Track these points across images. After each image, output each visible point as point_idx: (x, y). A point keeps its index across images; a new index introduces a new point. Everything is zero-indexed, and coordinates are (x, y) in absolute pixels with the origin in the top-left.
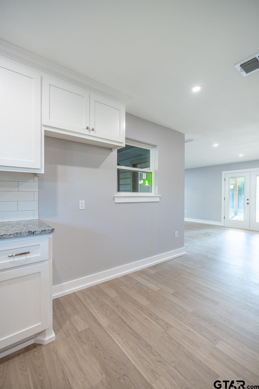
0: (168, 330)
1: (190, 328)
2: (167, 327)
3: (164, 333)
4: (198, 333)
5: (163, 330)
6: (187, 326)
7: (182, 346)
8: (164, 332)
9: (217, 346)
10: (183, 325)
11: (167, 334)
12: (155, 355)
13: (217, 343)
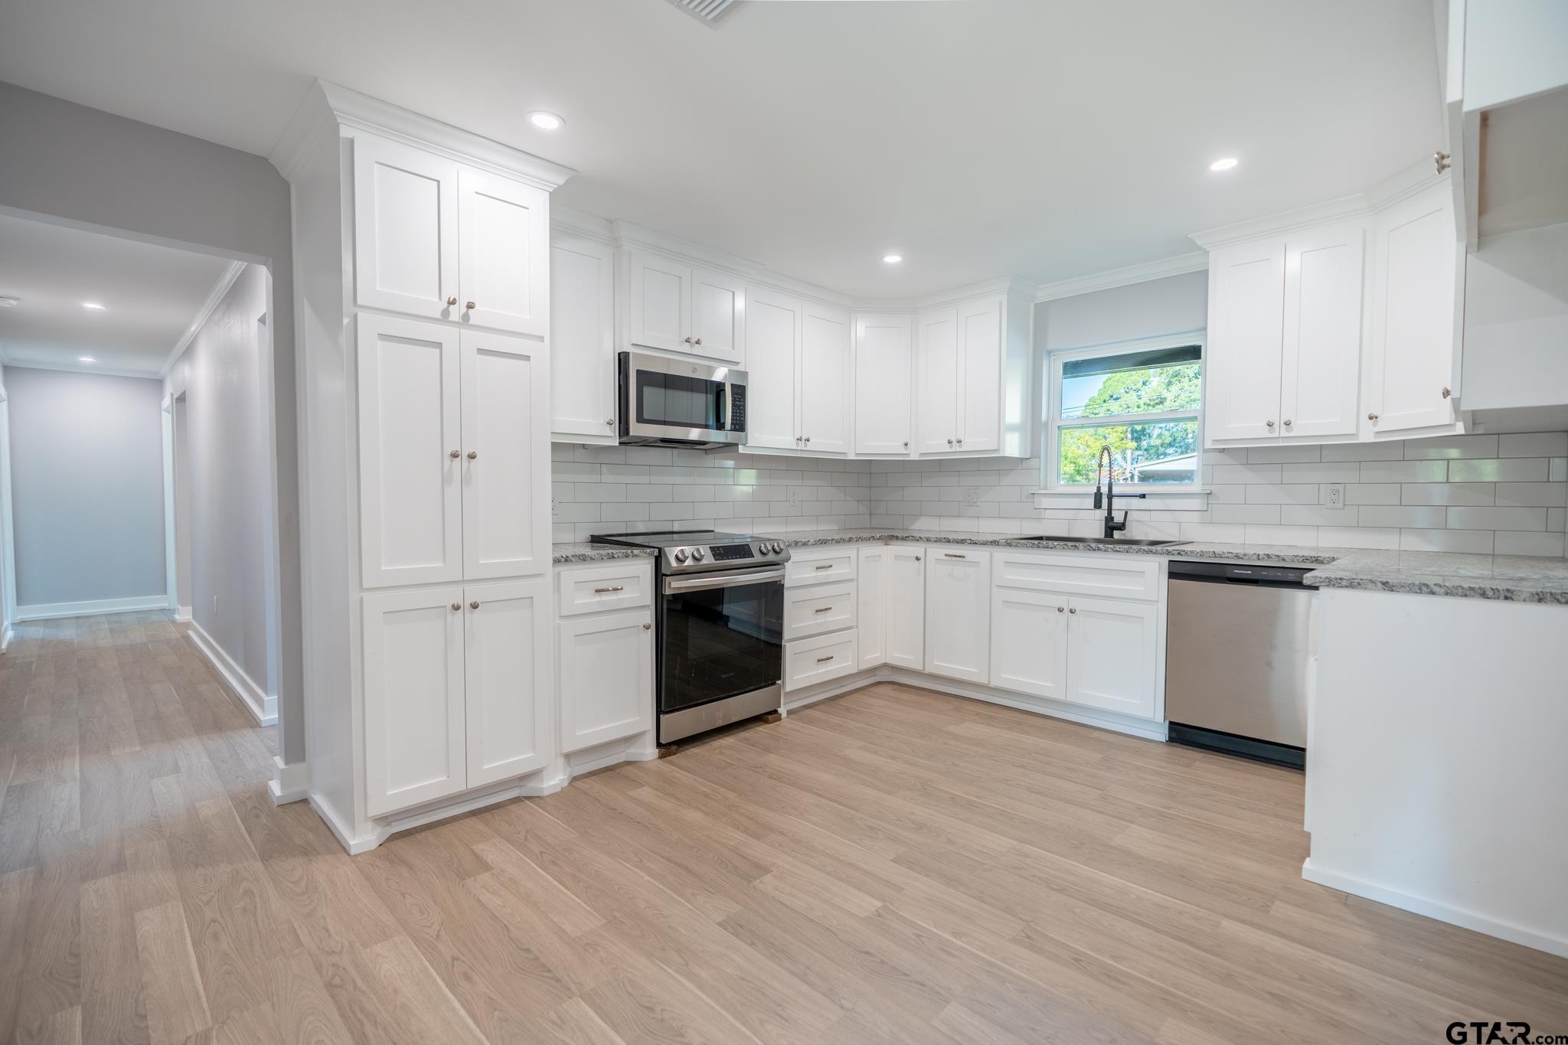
0: (1023, 931)
1: (954, 940)
2: (1028, 937)
3: (1032, 921)
4: (928, 930)
5: (1039, 929)
6: (965, 946)
7: (974, 898)
8: (1032, 924)
9: (879, 904)
10: (977, 950)
11: (1021, 919)
12: (1033, 876)
13: (876, 910)
